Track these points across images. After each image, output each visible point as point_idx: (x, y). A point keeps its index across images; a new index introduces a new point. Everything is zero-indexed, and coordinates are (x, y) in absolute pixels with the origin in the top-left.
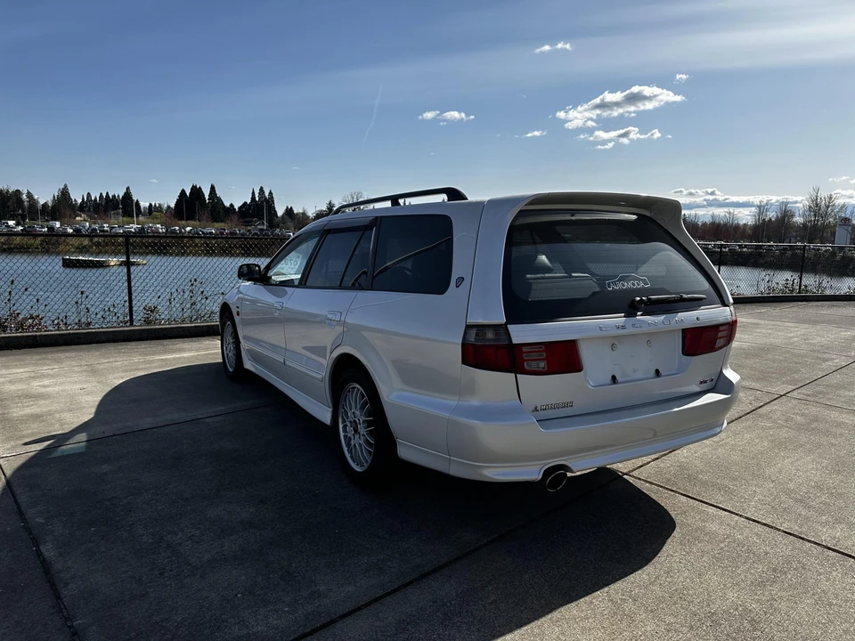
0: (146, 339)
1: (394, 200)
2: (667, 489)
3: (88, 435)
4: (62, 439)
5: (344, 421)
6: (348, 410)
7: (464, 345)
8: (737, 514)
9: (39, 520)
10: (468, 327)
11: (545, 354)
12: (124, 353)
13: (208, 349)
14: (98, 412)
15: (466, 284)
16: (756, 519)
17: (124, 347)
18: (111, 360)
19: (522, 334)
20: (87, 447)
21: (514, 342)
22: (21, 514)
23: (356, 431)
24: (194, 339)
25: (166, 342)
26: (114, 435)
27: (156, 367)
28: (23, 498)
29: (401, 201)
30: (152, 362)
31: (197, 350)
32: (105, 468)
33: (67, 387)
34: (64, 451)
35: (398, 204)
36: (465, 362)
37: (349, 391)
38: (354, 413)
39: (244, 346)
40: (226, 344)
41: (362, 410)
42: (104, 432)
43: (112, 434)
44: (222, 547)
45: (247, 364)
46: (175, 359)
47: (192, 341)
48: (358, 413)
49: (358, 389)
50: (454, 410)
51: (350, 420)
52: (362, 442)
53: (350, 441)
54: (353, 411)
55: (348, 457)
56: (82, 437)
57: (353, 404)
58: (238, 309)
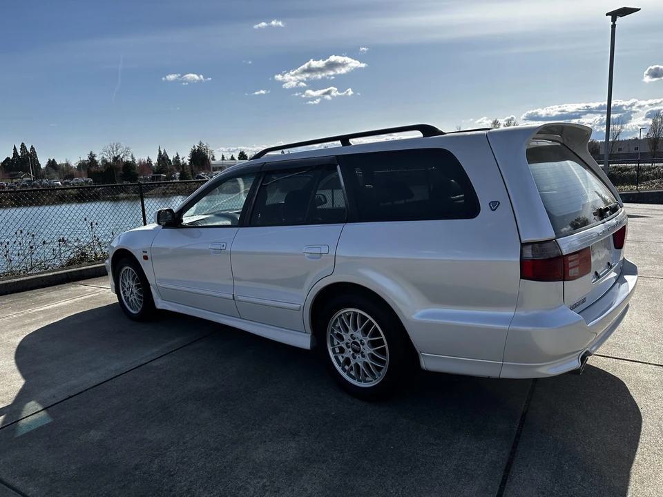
1: (345, 140)
3: (39, 402)
6: (343, 333)
7: (521, 262)
10: (523, 245)
11: (578, 261)
13: (79, 295)
14: (24, 376)
15: (504, 208)
20: (51, 414)
21: (563, 254)
24: (56, 287)
25: (29, 293)
26: (70, 397)
27: (45, 319)
29: (351, 141)
30: (34, 315)
31: (70, 297)
32: (95, 435)
34: (28, 426)
35: (350, 144)
36: (524, 276)
37: (341, 315)
38: (352, 335)
39: (157, 288)
40: (123, 289)
41: (365, 332)
42: (54, 397)
43: (66, 397)
44: (305, 490)
45: (160, 304)
46: (56, 309)
47: (58, 289)
48: (358, 334)
49: (355, 314)
50: (511, 321)
51: (345, 342)
52: (368, 360)
53: (347, 361)
54: (350, 333)
55: (344, 375)
56: (32, 406)
57: (350, 328)
58: (145, 254)
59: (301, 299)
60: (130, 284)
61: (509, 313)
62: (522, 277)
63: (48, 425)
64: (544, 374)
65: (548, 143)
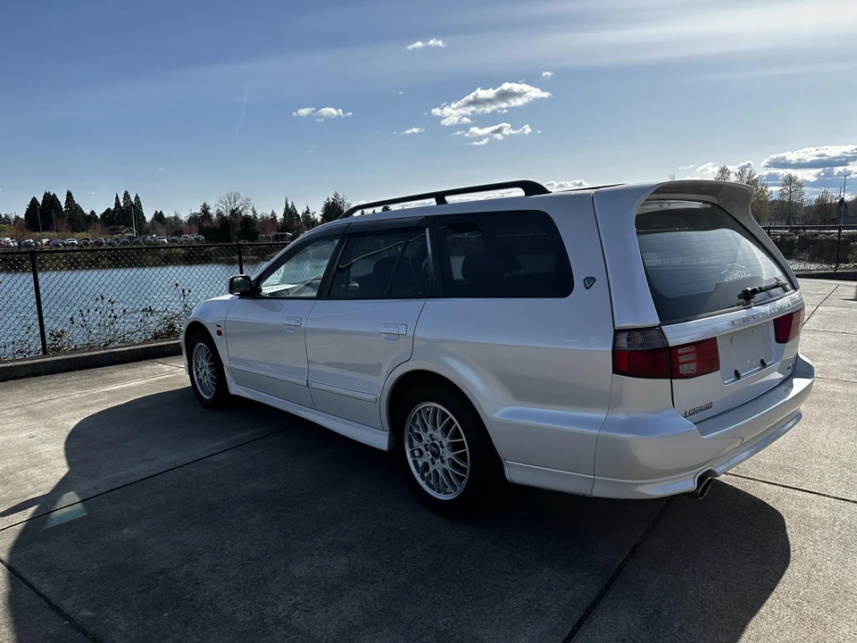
0: (73, 370)
1: (440, 197)
2: (744, 477)
3: (79, 494)
4: (46, 503)
5: (411, 446)
6: (421, 433)
7: (614, 352)
8: (824, 495)
9: (86, 613)
10: (617, 332)
11: (695, 355)
12: (55, 388)
13: (154, 375)
14: (70, 464)
15: (600, 284)
16: (843, 497)
17: (50, 381)
18: (45, 398)
20: (87, 509)
21: (671, 345)
22: (57, 609)
23: (436, 455)
24: (131, 364)
25: (99, 371)
26: (112, 490)
27: (108, 401)
28: (46, 587)
29: (447, 198)
31: (144, 377)
32: (128, 533)
33: (11, 437)
34: (60, 518)
35: (445, 202)
36: (617, 370)
37: (420, 411)
38: (431, 435)
39: (231, 369)
40: (196, 369)
41: (446, 431)
42: (96, 488)
43: (108, 489)
44: (341, 612)
45: (235, 389)
46: (123, 390)
47: (129, 367)
48: (438, 435)
49: (436, 409)
50: (603, 425)
51: (424, 443)
52: (447, 466)
53: (426, 466)
54: (429, 433)
55: (423, 484)
56: (70, 497)
57: (429, 426)
58: (219, 329)
59: (378, 388)
60: (203, 363)
61: (600, 415)
62: (615, 371)
63: (81, 518)
64: (643, 494)
65: (697, 205)
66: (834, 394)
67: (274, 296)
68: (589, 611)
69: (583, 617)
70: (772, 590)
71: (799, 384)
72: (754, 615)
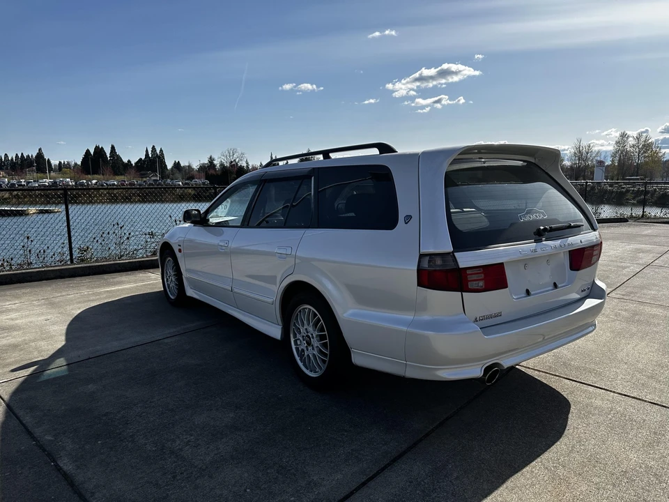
0: (89, 275)
1: (326, 154)
2: (552, 375)
3: (67, 360)
4: (44, 364)
5: (295, 336)
6: (300, 327)
7: (419, 270)
8: (611, 391)
9: (49, 438)
10: (422, 256)
11: (483, 275)
12: (72, 287)
13: (143, 281)
14: (67, 339)
15: (414, 221)
16: (626, 394)
17: (70, 282)
18: (64, 294)
19: (466, 259)
20: (69, 370)
21: (461, 267)
22: (30, 433)
23: (309, 343)
24: (129, 273)
25: (106, 276)
26: (90, 358)
27: (105, 298)
28: (27, 419)
29: (331, 155)
30: (100, 293)
31: (135, 282)
32: (91, 387)
33: (33, 319)
34: (50, 375)
35: (329, 157)
36: (420, 284)
37: (300, 311)
38: (306, 329)
39: (187, 277)
40: (166, 277)
41: (315, 325)
42: (79, 357)
43: (87, 358)
44: (218, 449)
46: (118, 290)
47: (128, 275)
48: (311, 329)
49: (310, 309)
50: (411, 324)
51: (302, 334)
52: (316, 352)
53: (303, 352)
54: (305, 327)
56: (61, 361)
57: (305, 322)
58: (180, 247)
59: (272, 295)
60: (171, 272)
61: (409, 317)
63: (63, 376)
66: (654, 316)
67: (219, 225)
68: (394, 460)
69: (388, 464)
70: (539, 456)
71: (590, 303)
72: (517, 472)
